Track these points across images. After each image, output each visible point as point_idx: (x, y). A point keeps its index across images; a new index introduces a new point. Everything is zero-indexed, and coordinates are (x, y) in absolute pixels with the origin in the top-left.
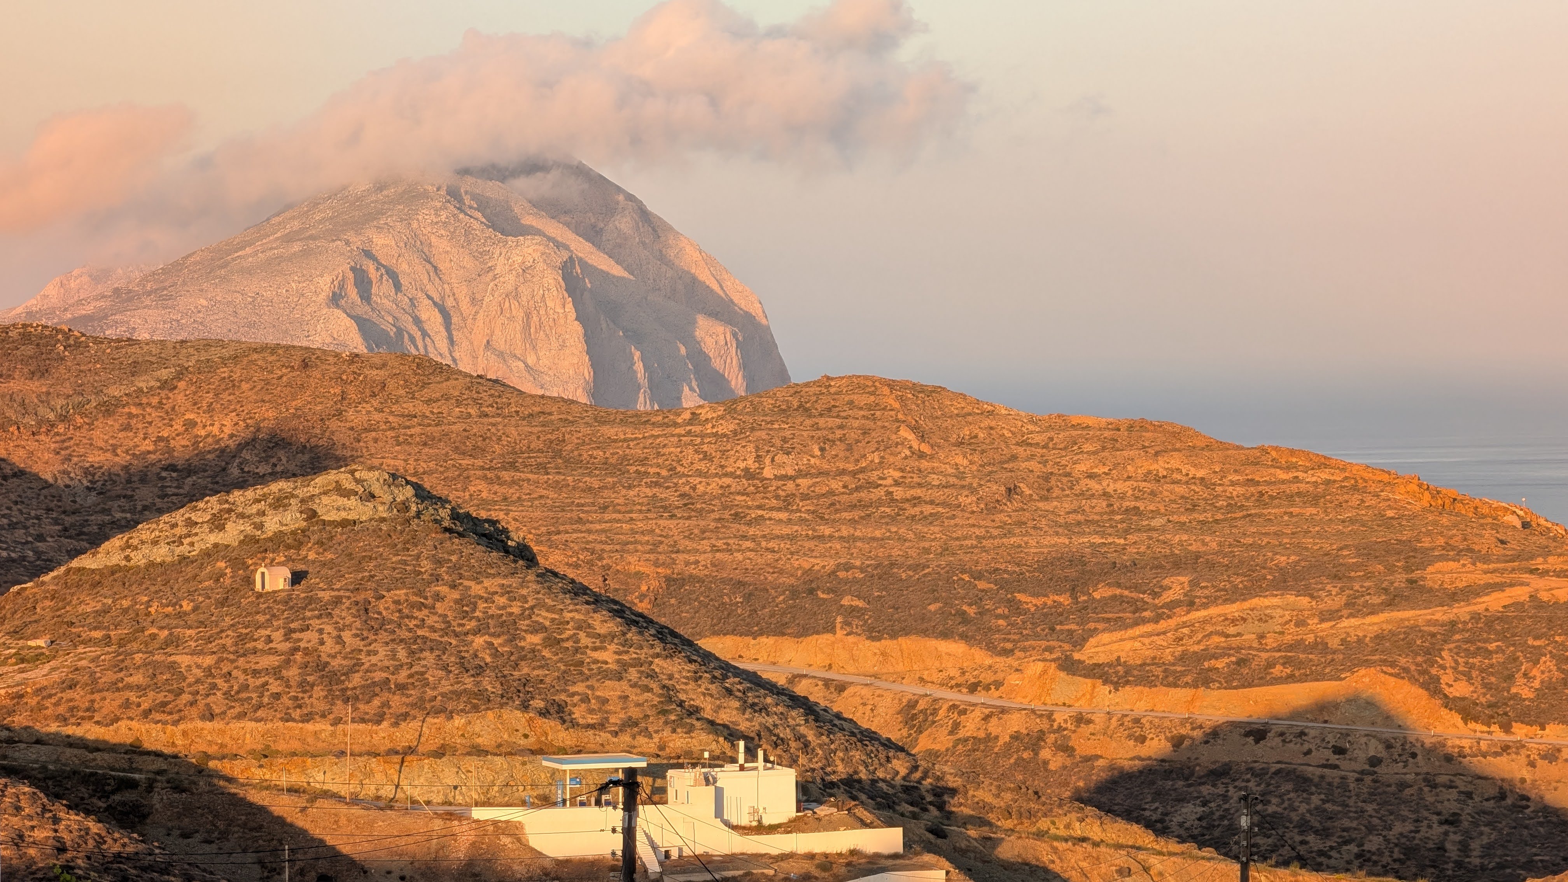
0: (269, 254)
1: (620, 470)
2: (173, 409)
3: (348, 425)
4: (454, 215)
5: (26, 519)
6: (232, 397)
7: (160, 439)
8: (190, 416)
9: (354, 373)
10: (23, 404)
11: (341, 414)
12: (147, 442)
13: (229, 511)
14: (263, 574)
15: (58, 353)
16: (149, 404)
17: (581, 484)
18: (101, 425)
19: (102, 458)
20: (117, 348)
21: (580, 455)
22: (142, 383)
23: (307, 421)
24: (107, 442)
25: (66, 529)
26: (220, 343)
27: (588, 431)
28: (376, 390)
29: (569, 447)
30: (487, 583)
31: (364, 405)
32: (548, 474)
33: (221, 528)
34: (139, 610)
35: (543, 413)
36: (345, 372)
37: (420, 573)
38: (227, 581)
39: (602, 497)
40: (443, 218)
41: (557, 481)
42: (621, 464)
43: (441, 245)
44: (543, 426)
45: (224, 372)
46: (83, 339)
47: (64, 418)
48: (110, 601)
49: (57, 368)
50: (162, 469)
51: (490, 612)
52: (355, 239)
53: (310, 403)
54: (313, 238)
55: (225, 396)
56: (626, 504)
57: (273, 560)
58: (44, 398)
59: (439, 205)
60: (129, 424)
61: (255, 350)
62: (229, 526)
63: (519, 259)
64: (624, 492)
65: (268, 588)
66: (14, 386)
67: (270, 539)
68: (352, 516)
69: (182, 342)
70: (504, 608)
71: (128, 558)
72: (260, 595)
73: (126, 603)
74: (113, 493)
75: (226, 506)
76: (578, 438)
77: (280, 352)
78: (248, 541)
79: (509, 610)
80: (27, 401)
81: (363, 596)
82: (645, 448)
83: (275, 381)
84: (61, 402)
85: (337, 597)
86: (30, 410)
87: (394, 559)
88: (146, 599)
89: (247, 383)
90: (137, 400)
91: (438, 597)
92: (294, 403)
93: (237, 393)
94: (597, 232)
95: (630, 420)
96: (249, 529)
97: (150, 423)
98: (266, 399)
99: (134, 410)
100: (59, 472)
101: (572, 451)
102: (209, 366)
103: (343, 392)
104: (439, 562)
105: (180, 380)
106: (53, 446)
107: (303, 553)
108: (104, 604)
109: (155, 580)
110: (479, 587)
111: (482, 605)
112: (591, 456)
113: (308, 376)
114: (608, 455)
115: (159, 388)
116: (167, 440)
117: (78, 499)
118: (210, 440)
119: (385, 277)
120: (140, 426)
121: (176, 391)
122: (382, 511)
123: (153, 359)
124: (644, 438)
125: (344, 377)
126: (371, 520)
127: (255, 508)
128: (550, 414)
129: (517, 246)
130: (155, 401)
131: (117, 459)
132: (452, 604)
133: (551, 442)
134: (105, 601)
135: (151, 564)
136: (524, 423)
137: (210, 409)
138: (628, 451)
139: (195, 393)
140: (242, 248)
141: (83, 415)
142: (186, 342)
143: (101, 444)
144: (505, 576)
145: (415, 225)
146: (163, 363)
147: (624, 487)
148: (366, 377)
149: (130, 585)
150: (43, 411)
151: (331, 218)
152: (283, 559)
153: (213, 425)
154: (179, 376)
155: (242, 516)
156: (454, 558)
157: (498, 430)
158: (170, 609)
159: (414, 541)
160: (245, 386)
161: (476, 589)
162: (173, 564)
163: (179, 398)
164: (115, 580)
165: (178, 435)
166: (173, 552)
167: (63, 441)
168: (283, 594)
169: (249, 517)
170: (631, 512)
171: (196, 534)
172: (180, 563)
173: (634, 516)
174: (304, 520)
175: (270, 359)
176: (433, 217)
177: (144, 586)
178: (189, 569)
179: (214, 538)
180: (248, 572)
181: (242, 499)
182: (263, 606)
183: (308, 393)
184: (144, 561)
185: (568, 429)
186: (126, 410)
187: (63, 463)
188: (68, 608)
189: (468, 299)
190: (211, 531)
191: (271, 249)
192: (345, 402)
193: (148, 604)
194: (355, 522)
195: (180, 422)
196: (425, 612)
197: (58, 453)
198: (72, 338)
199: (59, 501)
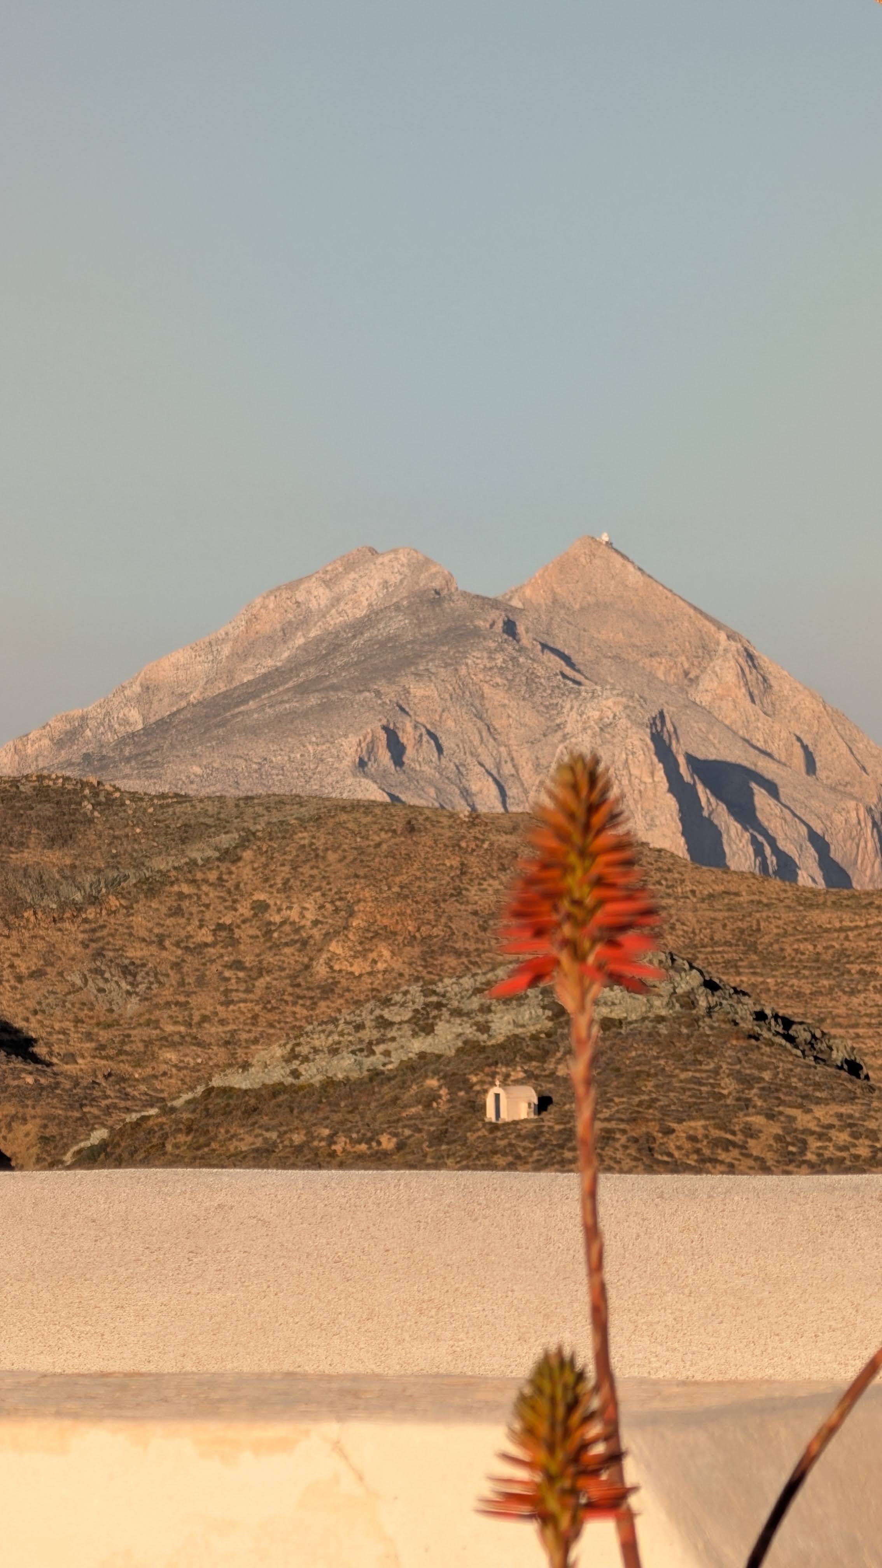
0: (280, 708)
1: (837, 969)
2: (237, 887)
3: (470, 908)
4: (513, 659)
5: (50, 1034)
6: (315, 872)
7: (220, 927)
8: (261, 896)
9: (476, 838)
10: (40, 881)
11: (460, 893)
12: (204, 931)
13: (439, 1006)
14: (497, 1096)
15: (85, 814)
16: (206, 881)
17: (786, 989)
18: (142, 909)
19: (145, 953)
20: (161, 806)
21: (782, 950)
22: (197, 852)
23: (417, 902)
24: (151, 931)
25: (102, 1047)
26: (298, 801)
27: (792, 916)
28: (506, 862)
29: (766, 939)
30: (819, 1112)
31: (491, 881)
32: (739, 974)
33: (428, 1029)
34: (317, 1148)
35: (727, 893)
36: (463, 837)
37: (723, 1096)
38: (442, 1106)
39: (816, 1006)
40: (499, 662)
41: (753, 984)
42: (838, 961)
43: (496, 696)
44: (730, 910)
45: (303, 838)
46: (117, 795)
47: (94, 900)
48: (274, 1135)
49: (84, 833)
50: (225, 966)
51: (827, 1154)
52: (387, 690)
53: (419, 879)
54: (335, 688)
55: (306, 870)
56: (848, 1016)
57: (507, 1076)
58: (68, 873)
59: (493, 645)
60: (179, 908)
61: (344, 809)
62: (441, 1027)
63: (596, 714)
64: (845, 998)
65: (505, 1116)
66: (29, 856)
67: (502, 1046)
68: (617, 1013)
69: (247, 798)
70: (845, 1148)
71: (295, 1074)
72: (494, 1127)
73: (298, 1138)
74: (161, 1001)
75: (434, 999)
76: (778, 927)
77: (378, 811)
78: (470, 1048)
79: (853, 1151)
80: (45, 878)
81: (644, 1129)
82: (870, 939)
83: (372, 850)
84: (90, 878)
85: (608, 1131)
86: (51, 889)
87: (683, 1076)
88: (326, 1132)
89: (335, 851)
90: (189, 876)
91: (750, 1132)
92: (398, 879)
93: (322, 866)
94: (691, 680)
95: (845, 902)
96: (469, 1031)
97: (207, 906)
98: (361, 873)
99: (186, 889)
100: (90, 971)
101: (771, 945)
102: (284, 831)
103: (462, 864)
104: (747, 1081)
105: (245, 848)
106: (81, 936)
107: (550, 1066)
108: (266, 1140)
109: (338, 1105)
110: (808, 1117)
111: (814, 1144)
112: (796, 951)
113: (416, 843)
114: (819, 949)
115: (218, 859)
116: (229, 928)
117: (115, 1007)
118: (287, 928)
119: (426, 738)
120: (194, 909)
121: (240, 864)
122: (660, 1008)
123: (209, 821)
124: (867, 926)
125: (463, 844)
126: (644, 1019)
127: (475, 1003)
128: (737, 894)
129: (593, 697)
130: (213, 876)
131: (164, 954)
132: (772, 1142)
133: (742, 931)
134: (267, 1135)
135: (330, 1083)
136: (705, 906)
137: (286, 887)
138: (846, 944)
139: (266, 866)
140: (245, 702)
141: (120, 895)
142: (252, 798)
143: (143, 933)
144: (843, 1102)
145: (463, 671)
146: (222, 825)
147: (844, 992)
148: (491, 844)
149: (301, 1112)
150: (66, 889)
151: (356, 664)
152: (522, 1075)
153: (290, 908)
154: (244, 843)
155: (457, 1013)
156: (767, 1075)
157: (671, 916)
158: (363, 1147)
159: (705, 1050)
160: (332, 856)
161: (803, 1120)
162: (360, 1082)
163: (245, 872)
164: (280, 1106)
165: (244, 922)
166: (360, 1064)
167: (94, 931)
168: (530, 1126)
169: (468, 1014)
170: (856, 1026)
171: (393, 1039)
172: (371, 1079)
173: (861, 1031)
174: (549, 1019)
175: (365, 820)
176: (486, 661)
177: (321, 1115)
178: (385, 1089)
179: (418, 1045)
180: (473, 1094)
181: (456, 988)
182: (502, 1143)
183: (415, 866)
184: (319, 1077)
185: (764, 915)
186: (176, 888)
187: (95, 960)
188: (214, 1145)
189: (530, 765)
190: (415, 1035)
191: (282, 702)
192: (465, 879)
193: (331, 1140)
194: (620, 1022)
195: (247, 904)
196: (735, 1153)
197: (87, 946)
198: (102, 794)
199: (91, 1009)
